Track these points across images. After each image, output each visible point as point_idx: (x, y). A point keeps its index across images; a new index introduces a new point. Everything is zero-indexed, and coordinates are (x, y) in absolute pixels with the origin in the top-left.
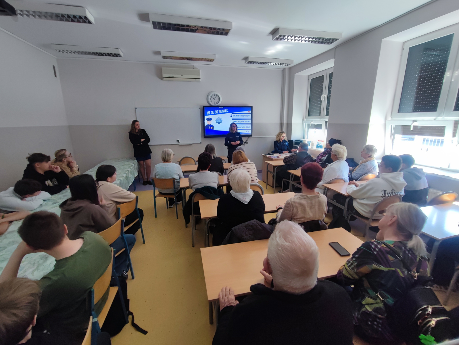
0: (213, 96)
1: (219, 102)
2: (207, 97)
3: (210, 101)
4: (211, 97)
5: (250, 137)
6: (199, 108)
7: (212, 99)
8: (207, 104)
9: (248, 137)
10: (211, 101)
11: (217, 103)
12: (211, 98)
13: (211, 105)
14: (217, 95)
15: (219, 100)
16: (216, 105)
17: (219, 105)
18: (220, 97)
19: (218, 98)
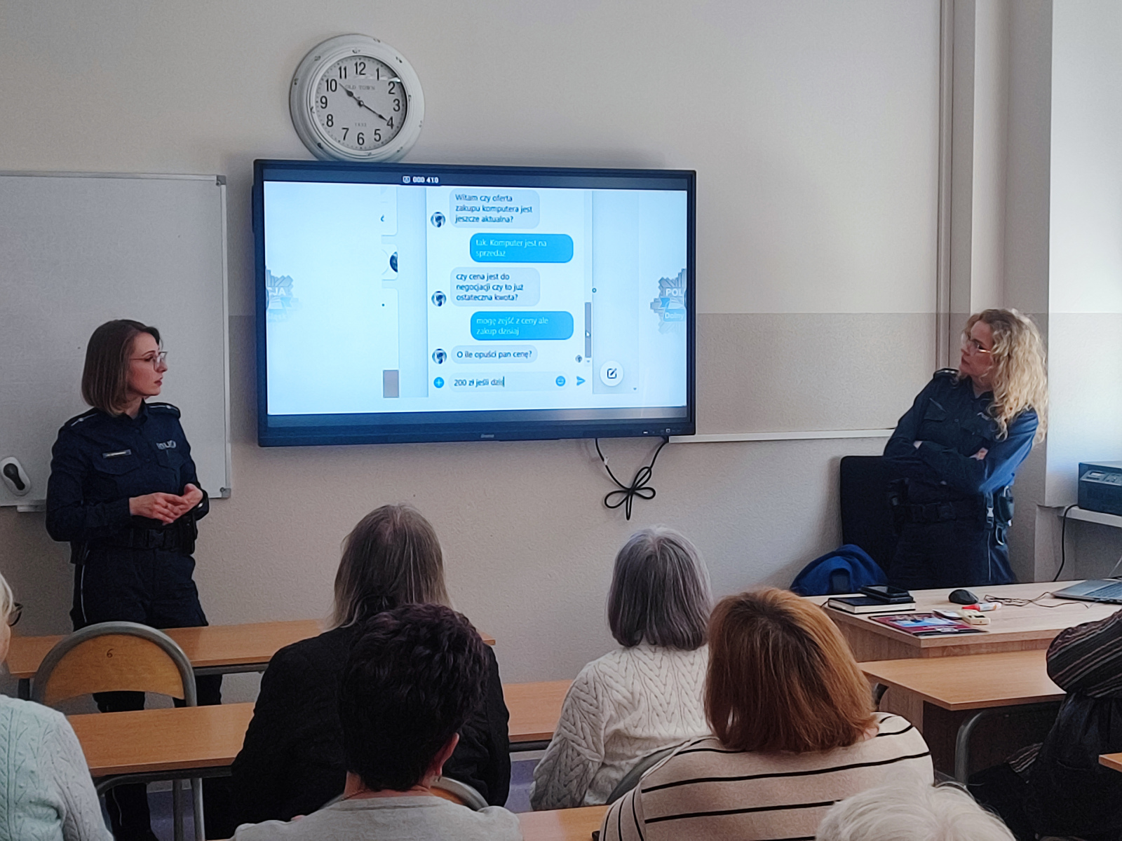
0: (343, 72)
1: (397, 127)
2: (294, 81)
3: (317, 119)
4: (330, 84)
5: (672, 439)
6: (220, 181)
7: (338, 100)
8: (289, 148)
9: (658, 440)
10: (330, 119)
11: (380, 141)
12: (329, 95)
13: (333, 157)
14: (379, 66)
15: (397, 108)
16: (369, 152)
17: (398, 151)
18: (409, 92)
19: (394, 97)
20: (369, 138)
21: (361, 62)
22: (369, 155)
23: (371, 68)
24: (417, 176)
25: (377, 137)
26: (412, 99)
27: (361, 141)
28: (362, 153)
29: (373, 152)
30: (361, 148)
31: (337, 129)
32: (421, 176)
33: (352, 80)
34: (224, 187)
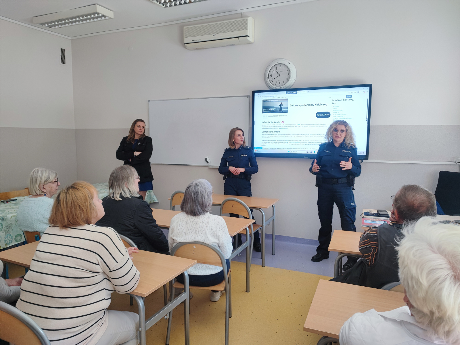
0: (276, 68)
2: (265, 71)
4: (273, 72)
5: (364, 161)
6: (248, 97)
12: (273, 74)
13: (272, 89)
14: (284, 66)
15: (289, 75)
17: (289, 85)
18: (291, 71)
19: (288, 73)
20: (282, 83)
21: (280, 65)
23: (282, 67)
25: (284, 83)
26: (291, 73)
27: (280, 84)
28: (279, 87)
29: (282, 87)
31: (274, 82)
33: (278, 70)
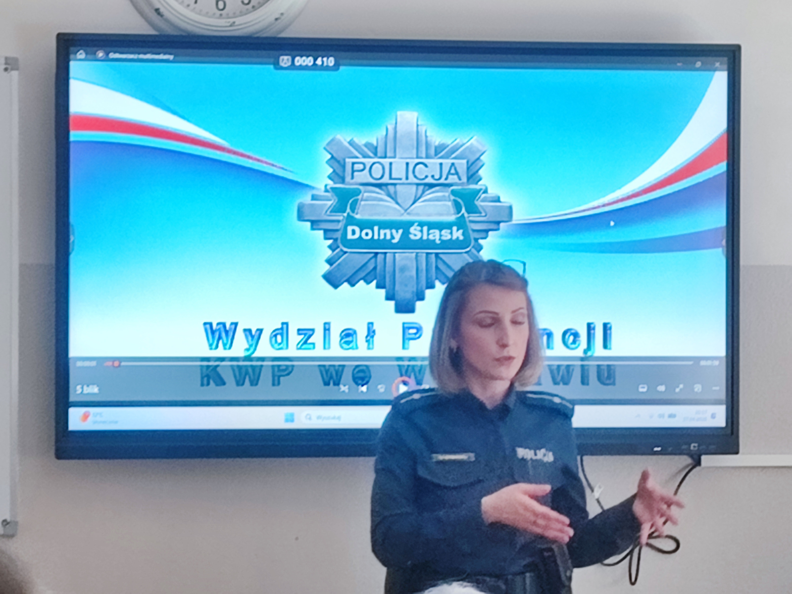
5: (705, 460)
8: (116, 18)
11: (250, 4)
13: (180, 29)
16: (232, 20)
17: (276, 19)
22: (231, 26)
24: (301, 56)
27: (221, 4)
29: (239, 20)
30: (221, 15)
32: (308, 57)
34: (15, 74)
